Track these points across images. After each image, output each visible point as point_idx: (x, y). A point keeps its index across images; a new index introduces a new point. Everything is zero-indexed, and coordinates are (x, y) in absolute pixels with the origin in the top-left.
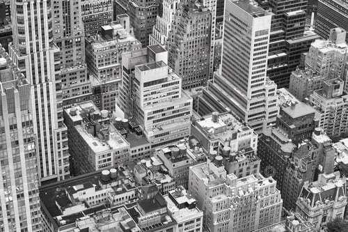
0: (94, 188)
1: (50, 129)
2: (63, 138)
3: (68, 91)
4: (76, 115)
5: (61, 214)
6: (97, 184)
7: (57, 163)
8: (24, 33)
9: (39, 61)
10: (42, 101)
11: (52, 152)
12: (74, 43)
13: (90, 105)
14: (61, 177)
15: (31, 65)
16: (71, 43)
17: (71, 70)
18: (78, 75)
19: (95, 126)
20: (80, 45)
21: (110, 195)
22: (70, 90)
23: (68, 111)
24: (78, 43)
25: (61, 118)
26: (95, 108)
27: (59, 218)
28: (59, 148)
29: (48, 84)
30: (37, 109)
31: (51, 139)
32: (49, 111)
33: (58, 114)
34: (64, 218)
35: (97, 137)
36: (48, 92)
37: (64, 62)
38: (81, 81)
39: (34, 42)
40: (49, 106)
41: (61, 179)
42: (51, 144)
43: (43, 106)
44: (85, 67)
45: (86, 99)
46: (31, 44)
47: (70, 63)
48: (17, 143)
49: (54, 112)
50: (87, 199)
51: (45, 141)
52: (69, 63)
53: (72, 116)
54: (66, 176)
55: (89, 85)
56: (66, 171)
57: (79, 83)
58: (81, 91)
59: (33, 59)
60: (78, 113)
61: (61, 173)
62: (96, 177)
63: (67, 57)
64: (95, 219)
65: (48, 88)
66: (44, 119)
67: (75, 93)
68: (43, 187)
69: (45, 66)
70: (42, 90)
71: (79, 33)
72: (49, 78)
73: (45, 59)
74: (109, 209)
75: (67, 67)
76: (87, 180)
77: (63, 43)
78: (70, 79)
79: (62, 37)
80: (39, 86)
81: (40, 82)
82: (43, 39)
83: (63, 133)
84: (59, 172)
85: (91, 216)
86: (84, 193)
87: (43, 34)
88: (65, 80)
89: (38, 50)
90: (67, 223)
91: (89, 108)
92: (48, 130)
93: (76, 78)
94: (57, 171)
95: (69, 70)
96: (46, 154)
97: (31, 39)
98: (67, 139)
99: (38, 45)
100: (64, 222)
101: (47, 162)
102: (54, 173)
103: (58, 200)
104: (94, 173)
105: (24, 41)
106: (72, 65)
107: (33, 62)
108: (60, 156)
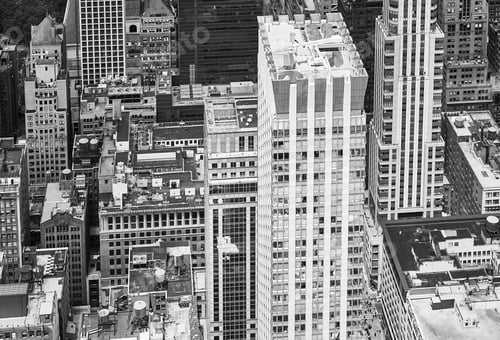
0: (473, 240)
1: (420, 140)
2: (437, 157)
3: (458, 93)
4: (462, 127)
5: (417, 269)
6: (478, 234)
7: (424, 190)
8: (397, 7)
9: (414, 46)
10: (413, 99)
11: (419, 174)
12: (473, 29)
13: (486, 116)
14: (428, 212)
15: (402, 49)
16: (469, 29)
17: (464, 64)
18: (475, 73)
19: (487, 148)
20: (481, 33)
21: (495, 256)
22: (461, 91)
23: (452, 120)
24: (479, 31)
25: (436, 127)
26: (492, 122)
27: (413, 274)
28: (430, 169)
29: (423, 79)
30: (404, 110)
31: (420, 155)
32: (421, 115)
33: (434, 121)
34: (420, 276)
35: (490, 164)
36: (422, 89)
37: (456, 53)
38: (478, 81)
39: (410, 20)
40: (421, 109)
41: (428, 216)
42: (420, 161)
43: (413, 107)
44: (485, 63)
45: (482, 107)
46: (405, 23)
47: (464, 55)
48: (341, 153)
49: (429, 117)
50: (460, 254)
51: (411, 156)
52: (462, 55)
53: (457, 127)
54: (435, 213)
55: (489, 89)
56: (437, 206)
57: (474, 84)
58: (476, 96)
59: (405, 42)
60: (466, 125)
61: (428, 206)
62: (478, 224)
63: (461, 46)
64: (466, 288)
65: (422, 83)
66: (412, 126)
67: (467, 96)
68: (401, 221)
69: (422, 54)
70: (413, 84)
71: (480, 18)
72: (426, 70)
73: (422, 45)
74: (490, 277)
75: (459, 59)
76: (464, 225)
77: (457, 27)
78: (463, 76)
79: (457, 19)
80: (410, 78)
81: (413, 74)
82: (423, 18)
83: (438, 149)
84: (426, 204)
85: (462, 283)
86: (457, 244)
87: (423, 12)
88: (455, 77)
89: (414, 31)
90: (423, 285)
91: (484, 121)
92: (416, 142)
93: (471, 76)
94: (423, 202)
95: (462, 63)
96: (411, 174)
97: (406, 16)
98: (442, 159)
99: (414, 25)
100: (418, 282)
101: (410, 187)
102: (418, 204)
103: (416, 246)
104: (478, 216)
105: (396, 17)
106: (467, 58)
107: (405, 46)
108: (429, 181)
